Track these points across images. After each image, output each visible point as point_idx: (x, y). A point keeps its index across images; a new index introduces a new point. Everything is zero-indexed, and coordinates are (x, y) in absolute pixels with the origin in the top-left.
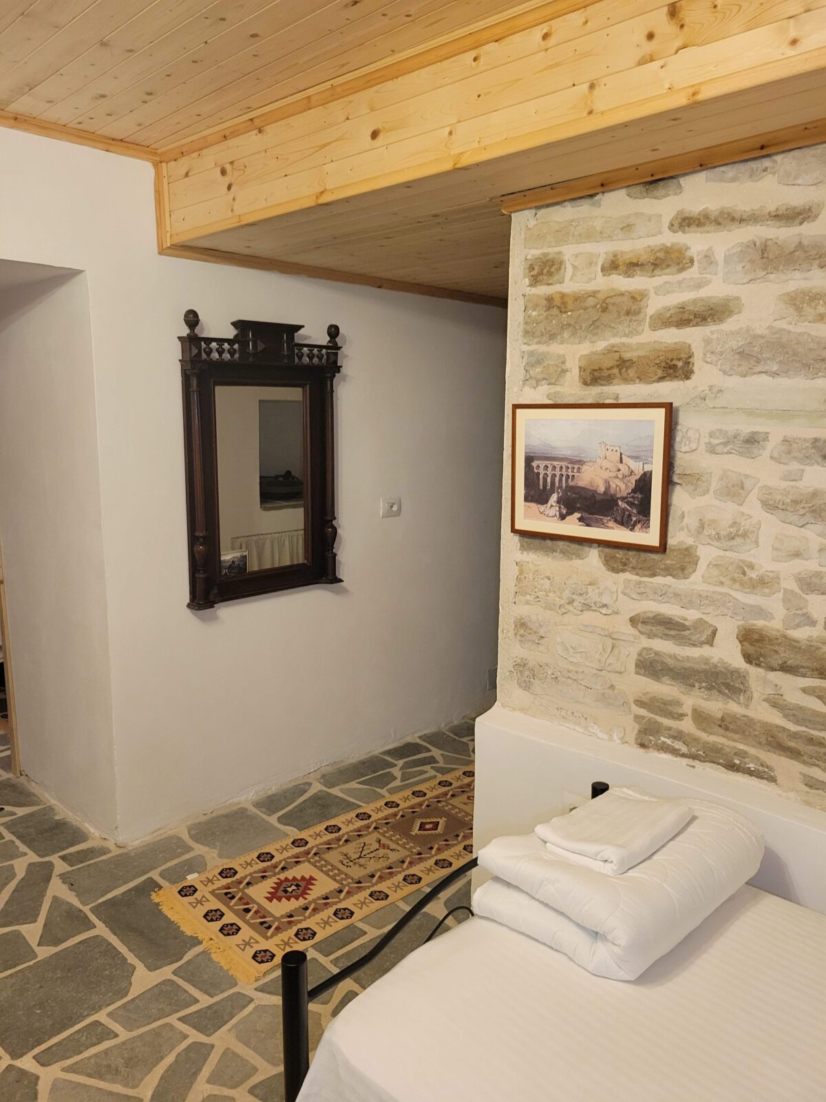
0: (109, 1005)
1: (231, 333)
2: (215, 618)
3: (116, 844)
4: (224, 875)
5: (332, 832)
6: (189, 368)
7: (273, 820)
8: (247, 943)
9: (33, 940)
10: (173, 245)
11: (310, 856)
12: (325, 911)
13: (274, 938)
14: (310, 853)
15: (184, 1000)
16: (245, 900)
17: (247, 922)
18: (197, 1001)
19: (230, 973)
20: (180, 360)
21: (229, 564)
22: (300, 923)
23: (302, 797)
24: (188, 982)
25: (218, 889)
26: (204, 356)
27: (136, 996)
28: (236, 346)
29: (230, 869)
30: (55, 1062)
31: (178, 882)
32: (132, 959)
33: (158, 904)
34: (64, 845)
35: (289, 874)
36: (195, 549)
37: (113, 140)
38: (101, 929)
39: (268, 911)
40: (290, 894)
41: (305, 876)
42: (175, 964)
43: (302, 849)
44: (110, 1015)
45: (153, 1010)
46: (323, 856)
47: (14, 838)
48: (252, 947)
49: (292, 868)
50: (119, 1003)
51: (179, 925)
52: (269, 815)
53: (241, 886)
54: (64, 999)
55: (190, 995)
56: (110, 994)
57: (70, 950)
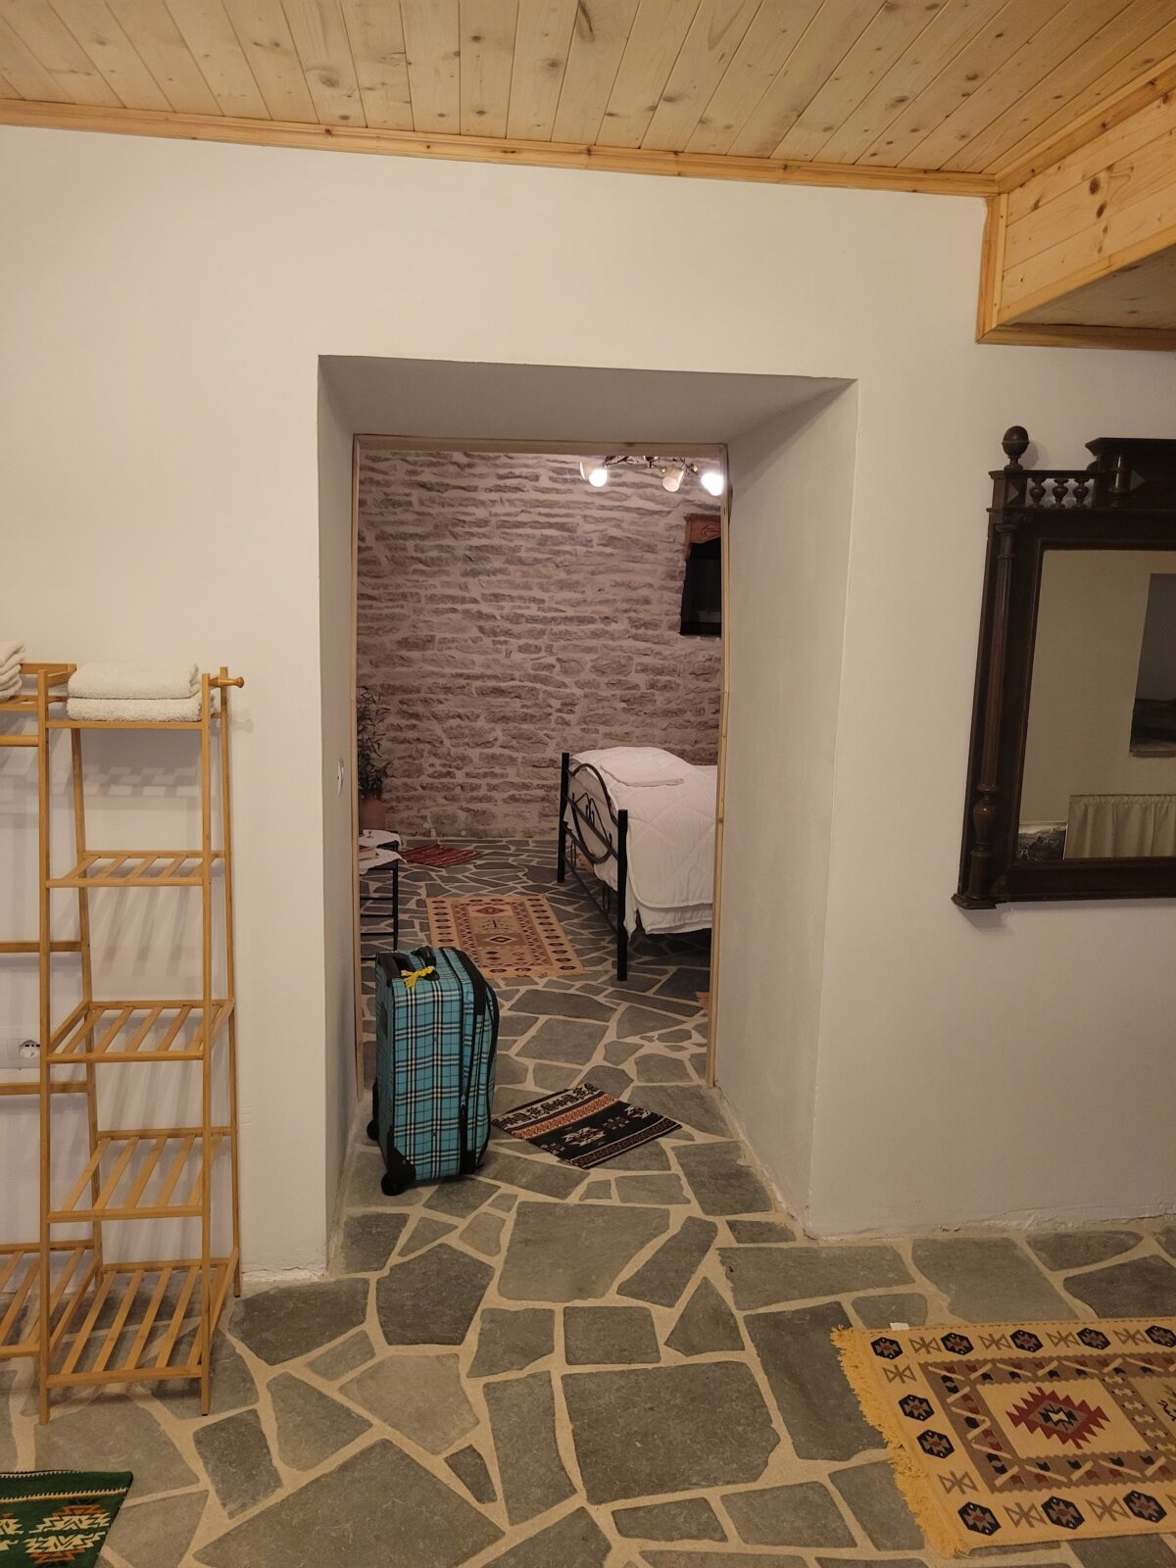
0: (728, 1483)
1: (1084, 460)
2: (998, 925)
3: (804, 1231)
4: (950, 1345)
5: (1159, 1342)
6: (1001, 522)
7: (1056, 1279)
8: (957, 1482)
9: (663, 1333)
10: (1002, 325)
11: (1106, 1370)
12: (1111, 1485)
13: (1006, 1494)
14: (1107, 1365)
15: (834, 1530)
16: (974, 1403)
17: (966, 1444)
18: (853, 1544)
19: (918, 1521)
20: (988, 510)
21: (1034, 841)
22: (1060, 1488)
23: (1116, 1257)
24: (849, 1504)
25: (935, 1365)
26: (1029, 501)
27: (768, 1487)
28: (1091, 482)
29: (962, 1338)
30: (637, 1536)
31: (876, 1328)
32: (778, 1424)
33: (838, 1351)
34: (738, 1206)
35: (1061, 1388)
36: (975, 811)
37: (926, 172)
38: (749, 1356)
39: (1007, 1439)
40: (1053, 1426)
41: (1089, 1404)
42: (836, 1463)
43: (1095, 1352)
44: (725, 1498)
45: (785, 1524)
46: (1131, 1380)
47: (681, 1174)
48: (963, 1492)
49: (1067, 1379)
50: (741, 1488)
51: (859, 1399)
52: (1051, 1269)
53: (973, 1376)
54: (675, 1443)
55: (845, 1526)
56: (735, 1466)
57: (702, 1369)
